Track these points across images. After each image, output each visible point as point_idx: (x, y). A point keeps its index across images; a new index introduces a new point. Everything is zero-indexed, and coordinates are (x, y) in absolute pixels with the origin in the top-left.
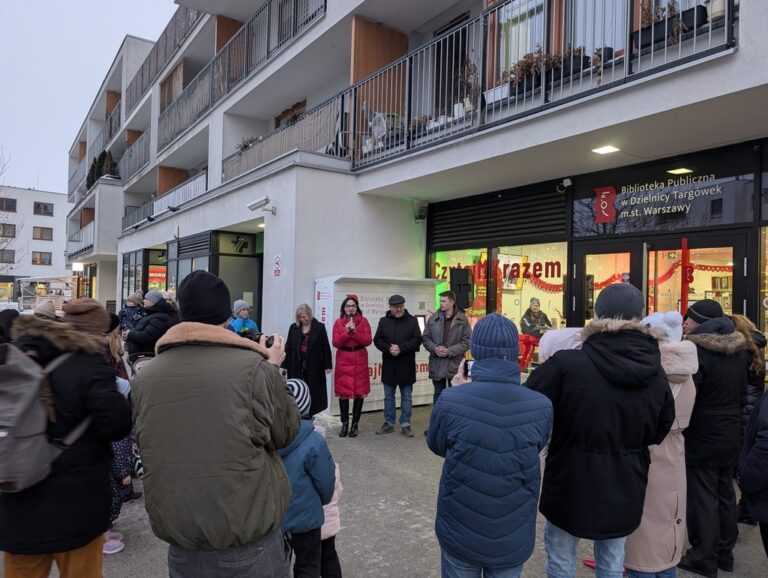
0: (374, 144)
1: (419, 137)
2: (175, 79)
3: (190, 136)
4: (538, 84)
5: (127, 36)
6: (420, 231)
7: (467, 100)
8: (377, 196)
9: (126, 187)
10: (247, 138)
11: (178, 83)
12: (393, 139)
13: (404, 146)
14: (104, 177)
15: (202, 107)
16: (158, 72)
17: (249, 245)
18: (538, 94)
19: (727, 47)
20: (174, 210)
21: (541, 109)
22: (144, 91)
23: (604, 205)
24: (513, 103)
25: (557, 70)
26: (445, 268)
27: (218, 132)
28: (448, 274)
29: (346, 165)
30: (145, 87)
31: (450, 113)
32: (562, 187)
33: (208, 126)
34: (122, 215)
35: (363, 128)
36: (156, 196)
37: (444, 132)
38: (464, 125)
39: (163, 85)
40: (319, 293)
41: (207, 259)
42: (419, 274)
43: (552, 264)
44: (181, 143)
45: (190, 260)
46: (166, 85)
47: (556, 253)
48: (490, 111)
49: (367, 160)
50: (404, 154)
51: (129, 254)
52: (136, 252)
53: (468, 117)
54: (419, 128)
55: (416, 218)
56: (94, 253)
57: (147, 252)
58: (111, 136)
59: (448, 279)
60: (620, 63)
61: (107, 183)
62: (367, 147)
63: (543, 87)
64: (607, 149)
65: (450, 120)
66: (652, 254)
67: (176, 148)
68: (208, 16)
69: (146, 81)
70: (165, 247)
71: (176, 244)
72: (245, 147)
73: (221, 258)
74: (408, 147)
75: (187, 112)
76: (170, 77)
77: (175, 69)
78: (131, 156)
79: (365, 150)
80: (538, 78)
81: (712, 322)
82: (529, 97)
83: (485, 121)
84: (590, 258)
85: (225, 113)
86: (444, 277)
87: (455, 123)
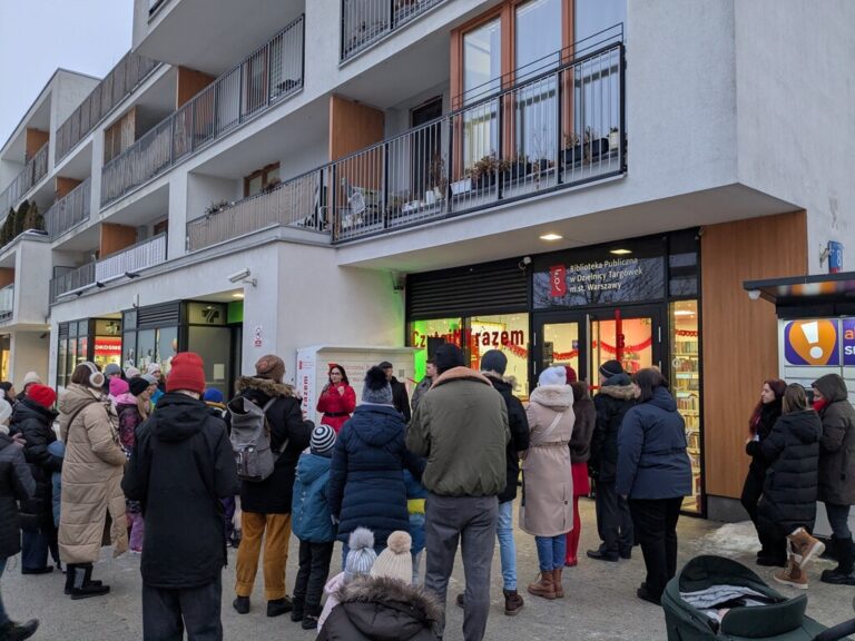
0: (354, 220)
1: (396, 217)
2: (124, 127)
3: (145, 193)
4: (493, 183)
5: (59, 69)
6: (398, 300)
7: (436, 189)
8: (357, 268)
9: (55, 244)
10: (217, 201)
11: (129, 132)
12: (371, 217)
13: (382, 225)
14: (27, 232)
15: (159, 163)
16: (101, 116)
17: (221, 315)
18: (493, 190)
19: (621, 172)
20: (132, 276)
21: (496, 204)
22: (81, 136)
23: (557, 281)
24: (474, 195)
25: (508, 173)
26: (423, 337)
27: (180, 192)
28: (425, 343)
29: (326, 239)
30: (83, 131)
31: (422, 197)
32: (523, 265)
33: (168, 184)
34: (49, 276)
35: (342, 203)
36: (97, 257)
37: (417, 215)
38: (434, 211)
39: (108, 132)
40: (301, 363)
41: (176, 329)
42: (399, 343)
43: (516, 332)
44: (133, 200)
45: (154, 331)
46: (113, 132)
47: (520, 322)
48: (456, 201)
49: (347, 234)
50: (382, 232)
51: (68, 323)
52: (78, 322)
53: (438, 205)
54: (396, 209)
55: (395, 288)
56: (14, 322)
57: (92, 321)
58: (34, 183)
59: (426, 348)
60: (552, 173)
61: (30, 239)
62: (347, 222)
63: (497, 185)
64: (551, 237)
65: (422, 205)
66: (595, 323)
67: (126, 204)
68: (167, 67)
69: (84, 126)
70: (120, 316)
71: (135, 314)
72: (215, 211)
73: (191, 328)
74: (386, 226)
75: (141, 166)
76: (117, 125)
77: (124, 116)
78: (63, 209)
79: (345, 225)
80: (493, 177)
81: (616, 377)
82: (486, 192)
83: (450, 211)
84: (547, 328)
85: (191, 173)
86: (423, 346)
87: (427, 208)
